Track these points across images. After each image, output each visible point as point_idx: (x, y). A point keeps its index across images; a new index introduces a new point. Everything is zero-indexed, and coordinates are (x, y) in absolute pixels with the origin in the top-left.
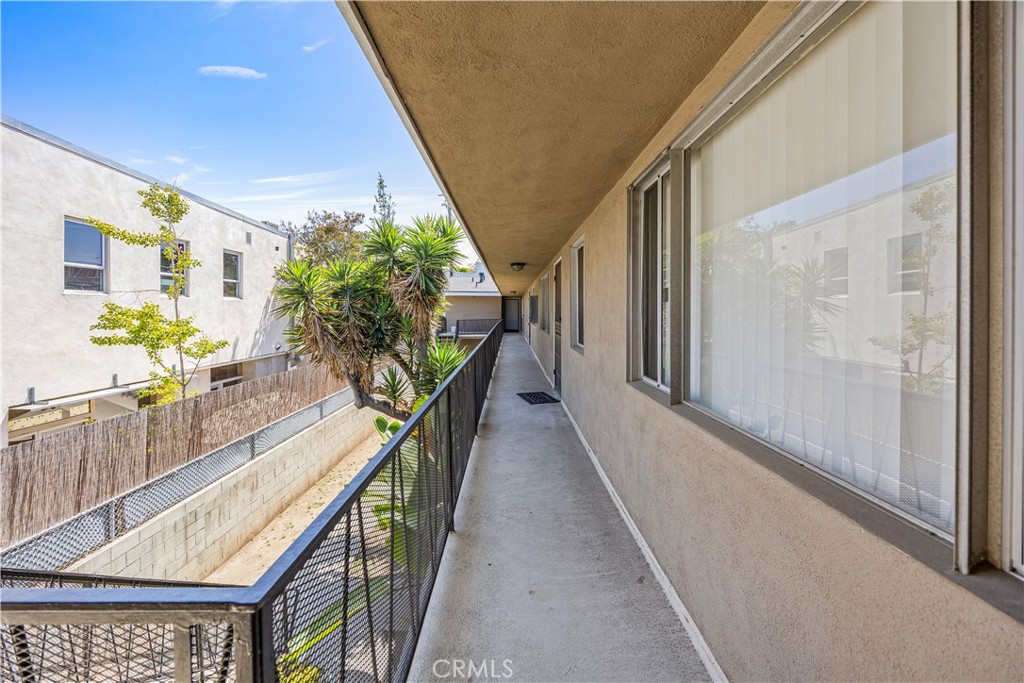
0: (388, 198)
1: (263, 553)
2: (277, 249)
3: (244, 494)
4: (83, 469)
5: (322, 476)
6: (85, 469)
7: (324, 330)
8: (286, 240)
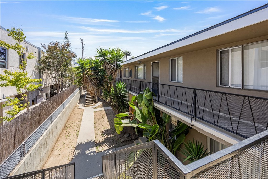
0: (68, 39)
1: (60, 154)
2: (36, 53)
3: (51, 136)
4: (15, 134)
5: (65, 127)
6: (16, 133)
7: (90, 79)
8: (38, 50)
